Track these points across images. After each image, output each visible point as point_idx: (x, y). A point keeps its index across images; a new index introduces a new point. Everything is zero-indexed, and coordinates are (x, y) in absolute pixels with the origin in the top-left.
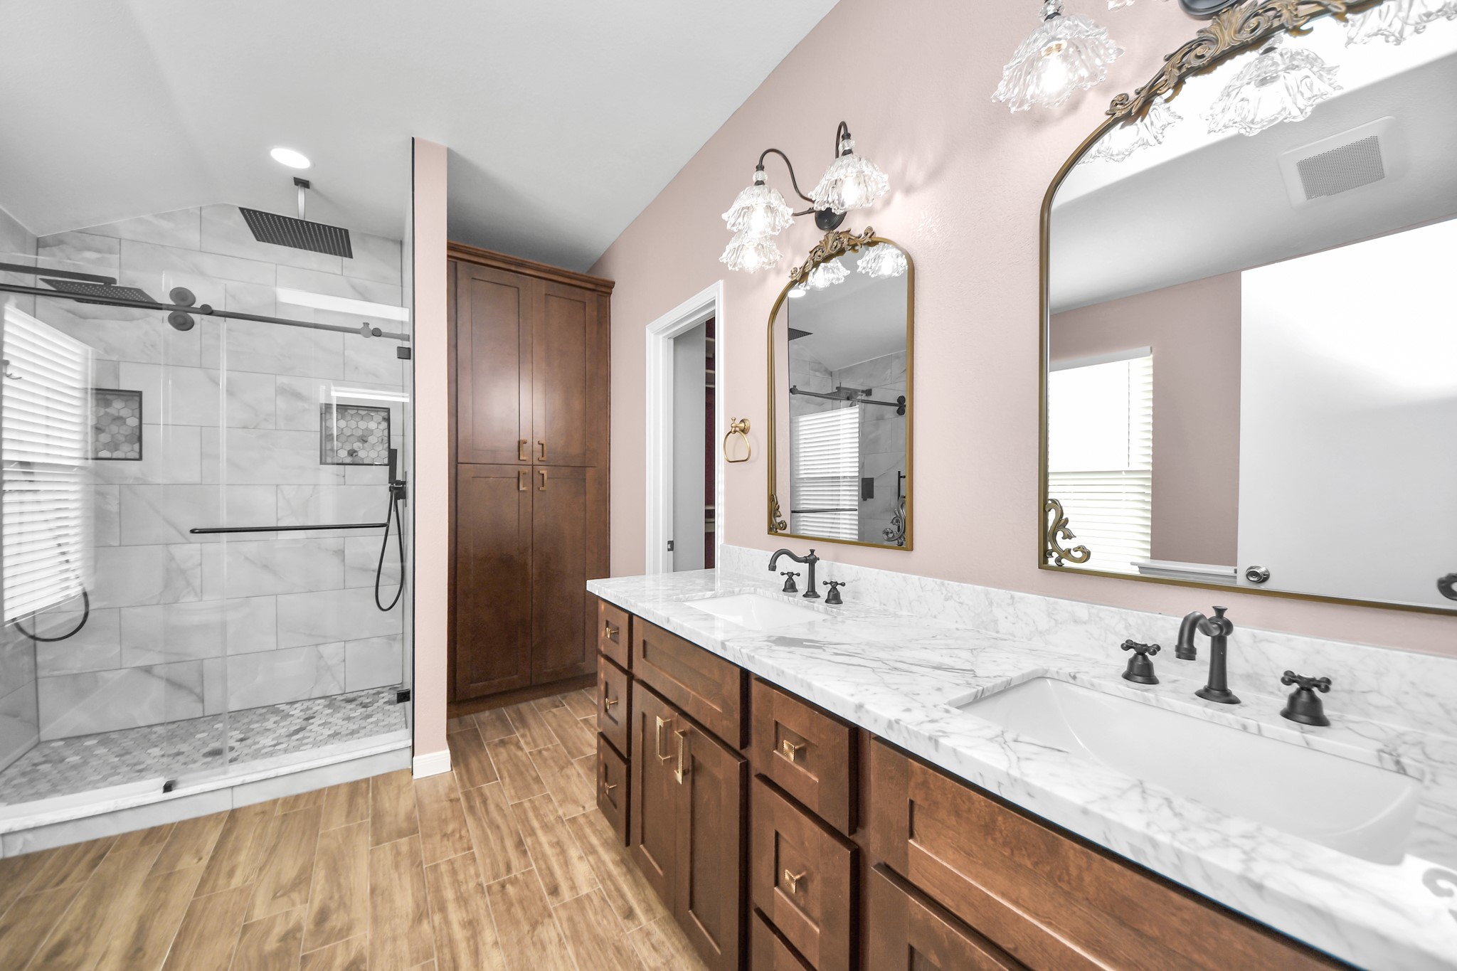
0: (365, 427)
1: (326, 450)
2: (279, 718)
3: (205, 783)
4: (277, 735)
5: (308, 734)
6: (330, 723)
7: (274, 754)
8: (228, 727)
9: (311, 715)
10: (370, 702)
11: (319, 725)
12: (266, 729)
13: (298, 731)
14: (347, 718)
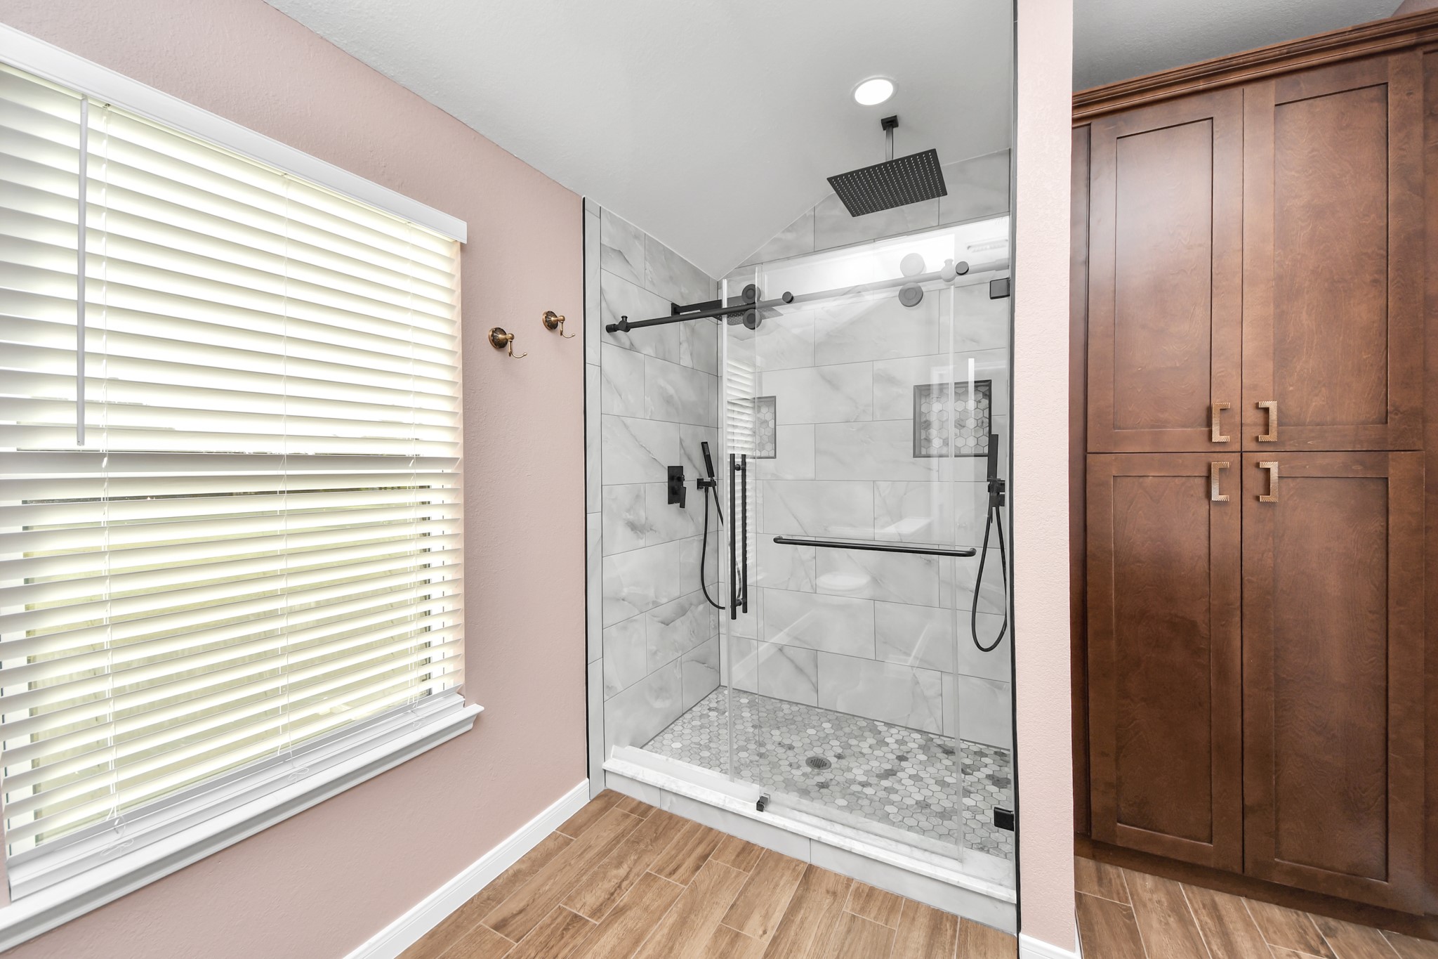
1: (921, 440)
2: (875, 742)
3: (789, 818)
4: (869, 768)
5: (897, 786)
6: (921, 779)
7: (860, 801)
8: (833, 731)
9: (905, 754)
10: (968, 766)
11: (910, 777)
12: (861, 753)
13: (890, 773)
14: (942, 783)
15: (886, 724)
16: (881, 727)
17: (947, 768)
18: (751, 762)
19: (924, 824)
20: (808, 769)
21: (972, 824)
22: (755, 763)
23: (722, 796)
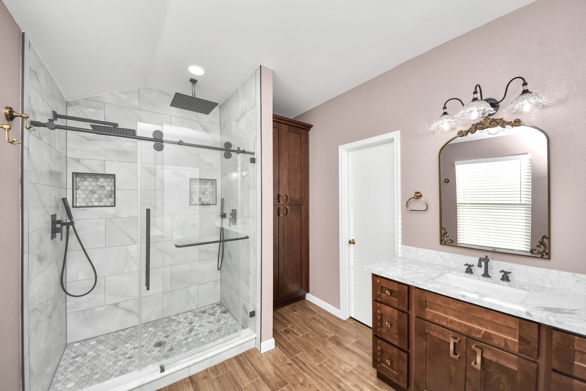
0: (204, 188)
1: (191, 199)
2: (176, 324)
3: (177, 365)
4: (182, 333)
5: (197, 332)
6: (203, 325)
7: (190, 345)
8: (155, 330)
9: (191, 321)
10: (213, 313)
11: (199, 327)
12: (174, 330)
13: (191, 330)
14: (210, 322)
15: (175, 315)
16: (174, 318)
17: (207, 317)
18: (128, 363)
19: (216, 337)
20: (158, 349)
21: (228, 328)
22: (131, 362)
23: (138, 380)
